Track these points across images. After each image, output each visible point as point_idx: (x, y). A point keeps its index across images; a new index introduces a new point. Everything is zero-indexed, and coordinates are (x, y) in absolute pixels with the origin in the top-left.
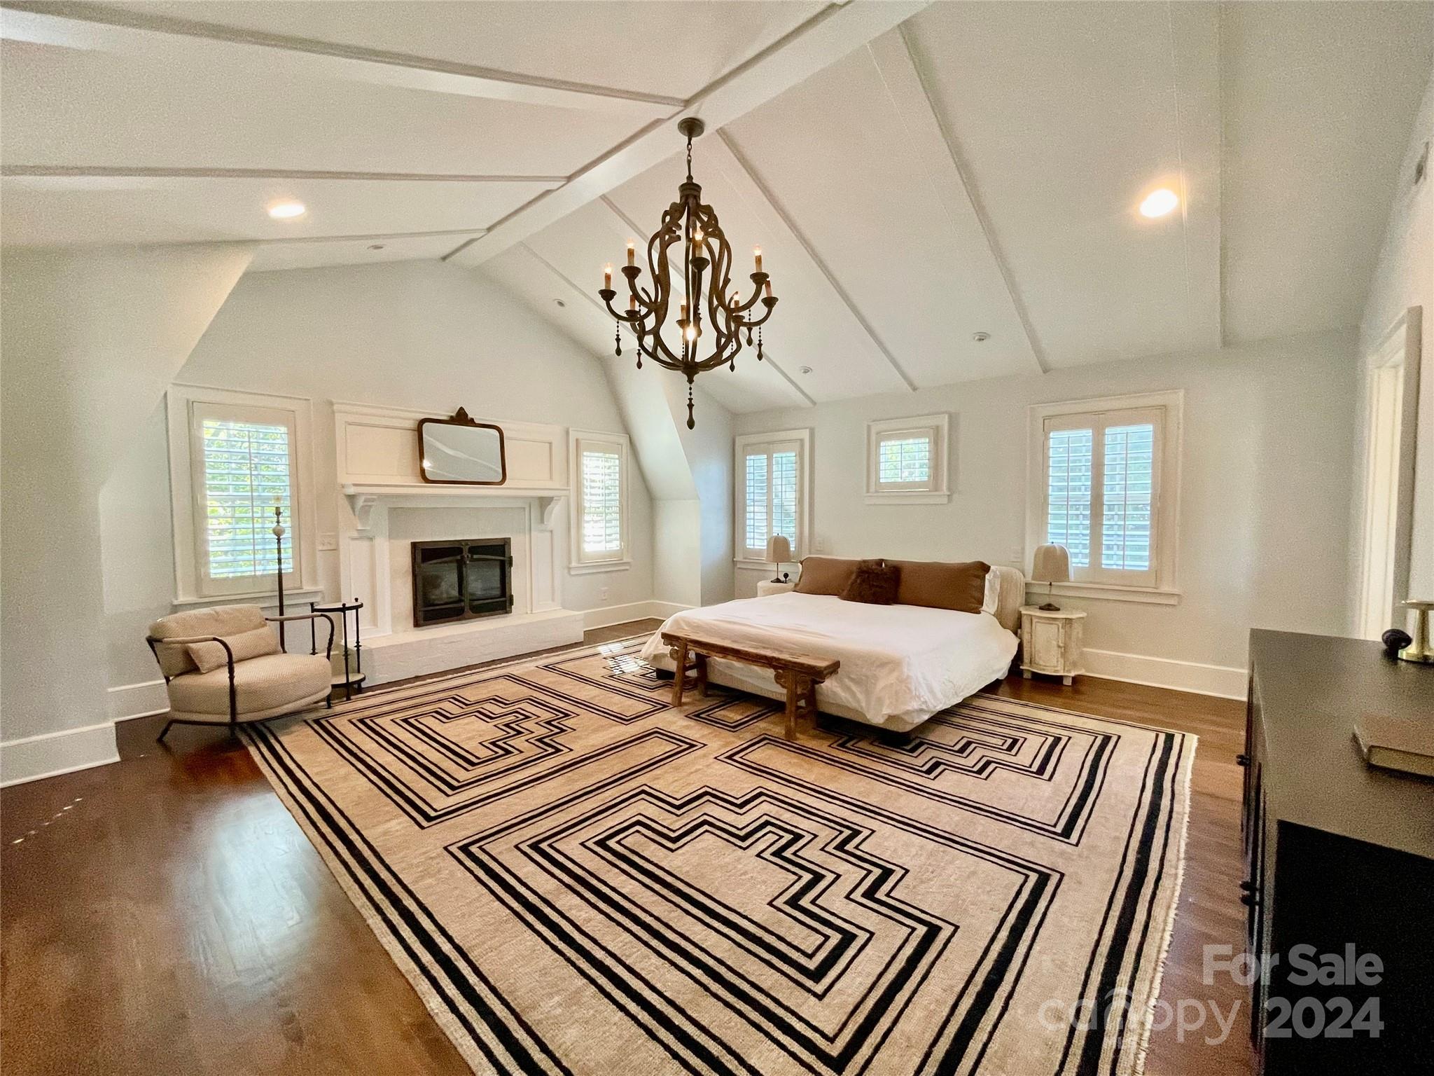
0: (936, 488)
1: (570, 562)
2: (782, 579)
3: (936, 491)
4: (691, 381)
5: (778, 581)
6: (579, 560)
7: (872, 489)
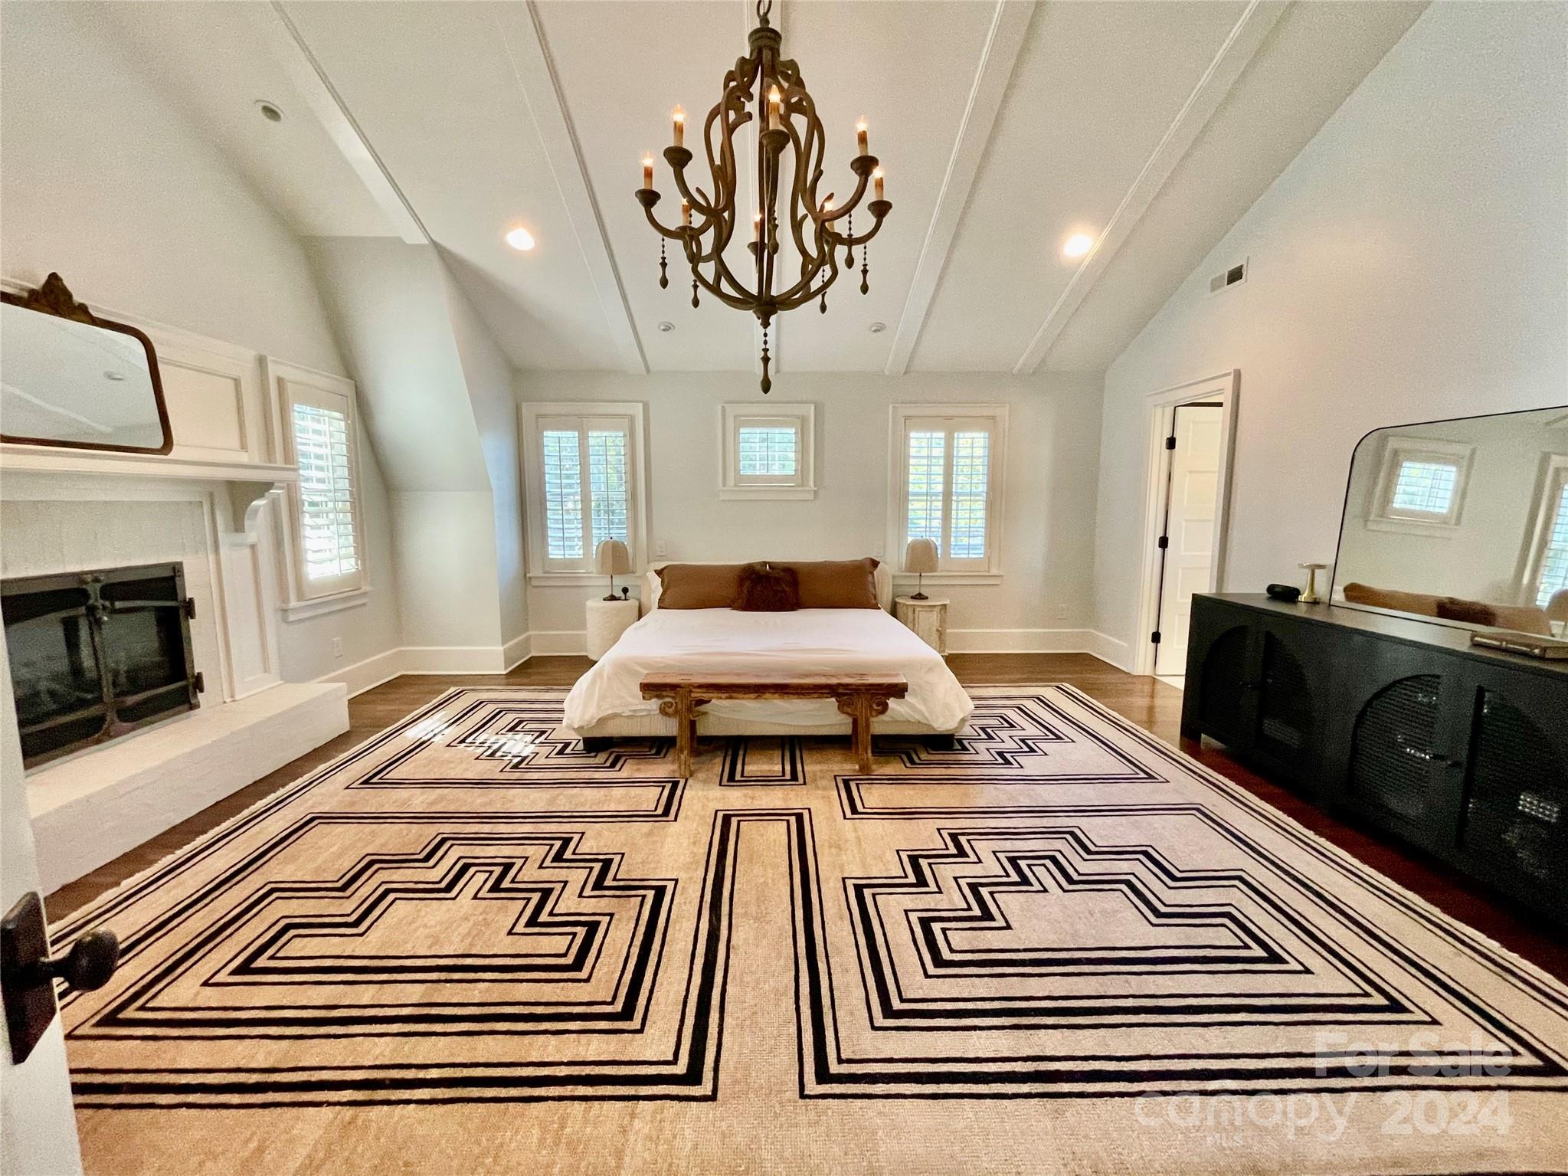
0: (803, 483)
1: (285, 600)
2: (619, 593)
3: (802, 486)
4: (766, 324)
5: (613, 598)
6: (301, 596)
7: (731, 482)
